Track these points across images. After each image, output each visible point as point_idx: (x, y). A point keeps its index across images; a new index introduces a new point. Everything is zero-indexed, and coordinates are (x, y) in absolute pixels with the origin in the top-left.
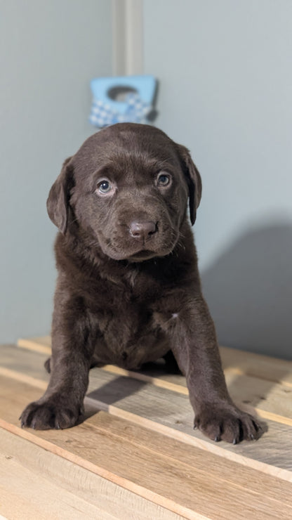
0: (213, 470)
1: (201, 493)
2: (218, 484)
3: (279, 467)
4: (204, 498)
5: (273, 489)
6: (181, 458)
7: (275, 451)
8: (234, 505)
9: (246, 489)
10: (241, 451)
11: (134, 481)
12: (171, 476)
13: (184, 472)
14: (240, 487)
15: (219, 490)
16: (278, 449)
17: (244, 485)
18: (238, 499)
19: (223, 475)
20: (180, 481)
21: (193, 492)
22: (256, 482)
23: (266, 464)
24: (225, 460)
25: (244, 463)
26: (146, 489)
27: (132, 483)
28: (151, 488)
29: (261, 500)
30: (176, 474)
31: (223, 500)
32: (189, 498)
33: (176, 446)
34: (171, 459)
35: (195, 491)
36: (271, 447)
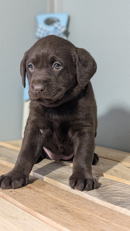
0: (85, 208)
1: (76, 220)
2: (87, 215)
3: (121, 207)
4: (77, 223)
5: (116, 219)
6: (69, 201)
7: (120, 198)
8: (94, 228)
9: (101, 219)
10: (102, 198)
11: (41, 213)
12: (61, 211)
13: (69, 209)
14: (99, 217)
15: (87, 219)
16: (121, 197)
17: (101, 216)
18: (96, 224)
19: (91, 210)
20: (66, 213)
21: (73, 220)
22: (107, 215)
23: (114, 205)
24: (93, 203)
25: (103, 205)
26: (47, 218)
27: (40, 214)
28: (49, 217)
29: (109, 225)
30: (64, 210)
31: (88, 225)
32: (69, 223)
33: (68, 195)
34: (64, 202)
35: (74, 219)
36: (118, 196)
